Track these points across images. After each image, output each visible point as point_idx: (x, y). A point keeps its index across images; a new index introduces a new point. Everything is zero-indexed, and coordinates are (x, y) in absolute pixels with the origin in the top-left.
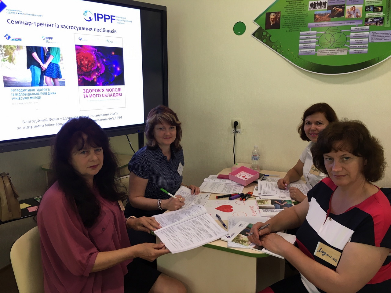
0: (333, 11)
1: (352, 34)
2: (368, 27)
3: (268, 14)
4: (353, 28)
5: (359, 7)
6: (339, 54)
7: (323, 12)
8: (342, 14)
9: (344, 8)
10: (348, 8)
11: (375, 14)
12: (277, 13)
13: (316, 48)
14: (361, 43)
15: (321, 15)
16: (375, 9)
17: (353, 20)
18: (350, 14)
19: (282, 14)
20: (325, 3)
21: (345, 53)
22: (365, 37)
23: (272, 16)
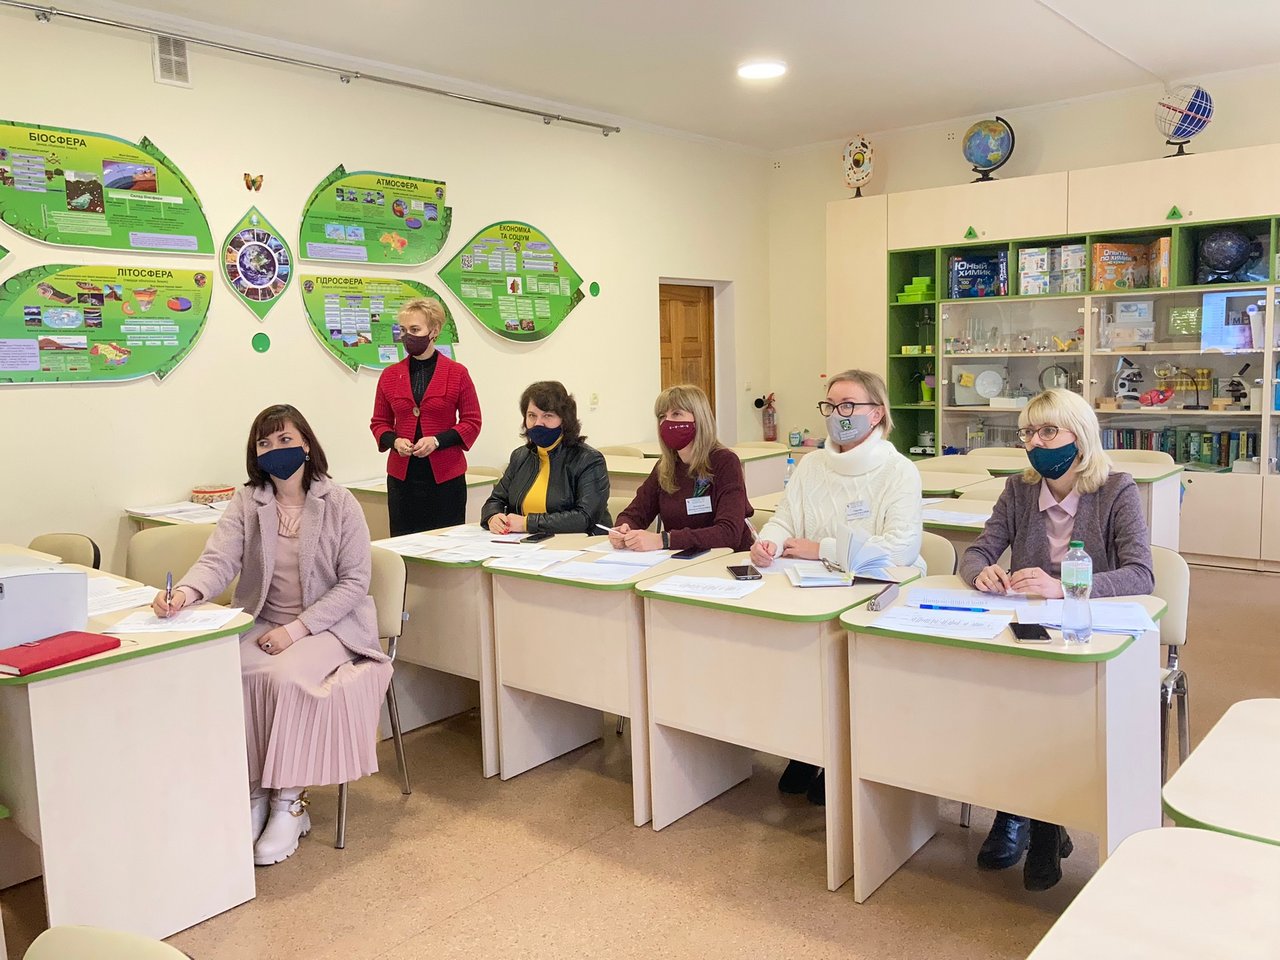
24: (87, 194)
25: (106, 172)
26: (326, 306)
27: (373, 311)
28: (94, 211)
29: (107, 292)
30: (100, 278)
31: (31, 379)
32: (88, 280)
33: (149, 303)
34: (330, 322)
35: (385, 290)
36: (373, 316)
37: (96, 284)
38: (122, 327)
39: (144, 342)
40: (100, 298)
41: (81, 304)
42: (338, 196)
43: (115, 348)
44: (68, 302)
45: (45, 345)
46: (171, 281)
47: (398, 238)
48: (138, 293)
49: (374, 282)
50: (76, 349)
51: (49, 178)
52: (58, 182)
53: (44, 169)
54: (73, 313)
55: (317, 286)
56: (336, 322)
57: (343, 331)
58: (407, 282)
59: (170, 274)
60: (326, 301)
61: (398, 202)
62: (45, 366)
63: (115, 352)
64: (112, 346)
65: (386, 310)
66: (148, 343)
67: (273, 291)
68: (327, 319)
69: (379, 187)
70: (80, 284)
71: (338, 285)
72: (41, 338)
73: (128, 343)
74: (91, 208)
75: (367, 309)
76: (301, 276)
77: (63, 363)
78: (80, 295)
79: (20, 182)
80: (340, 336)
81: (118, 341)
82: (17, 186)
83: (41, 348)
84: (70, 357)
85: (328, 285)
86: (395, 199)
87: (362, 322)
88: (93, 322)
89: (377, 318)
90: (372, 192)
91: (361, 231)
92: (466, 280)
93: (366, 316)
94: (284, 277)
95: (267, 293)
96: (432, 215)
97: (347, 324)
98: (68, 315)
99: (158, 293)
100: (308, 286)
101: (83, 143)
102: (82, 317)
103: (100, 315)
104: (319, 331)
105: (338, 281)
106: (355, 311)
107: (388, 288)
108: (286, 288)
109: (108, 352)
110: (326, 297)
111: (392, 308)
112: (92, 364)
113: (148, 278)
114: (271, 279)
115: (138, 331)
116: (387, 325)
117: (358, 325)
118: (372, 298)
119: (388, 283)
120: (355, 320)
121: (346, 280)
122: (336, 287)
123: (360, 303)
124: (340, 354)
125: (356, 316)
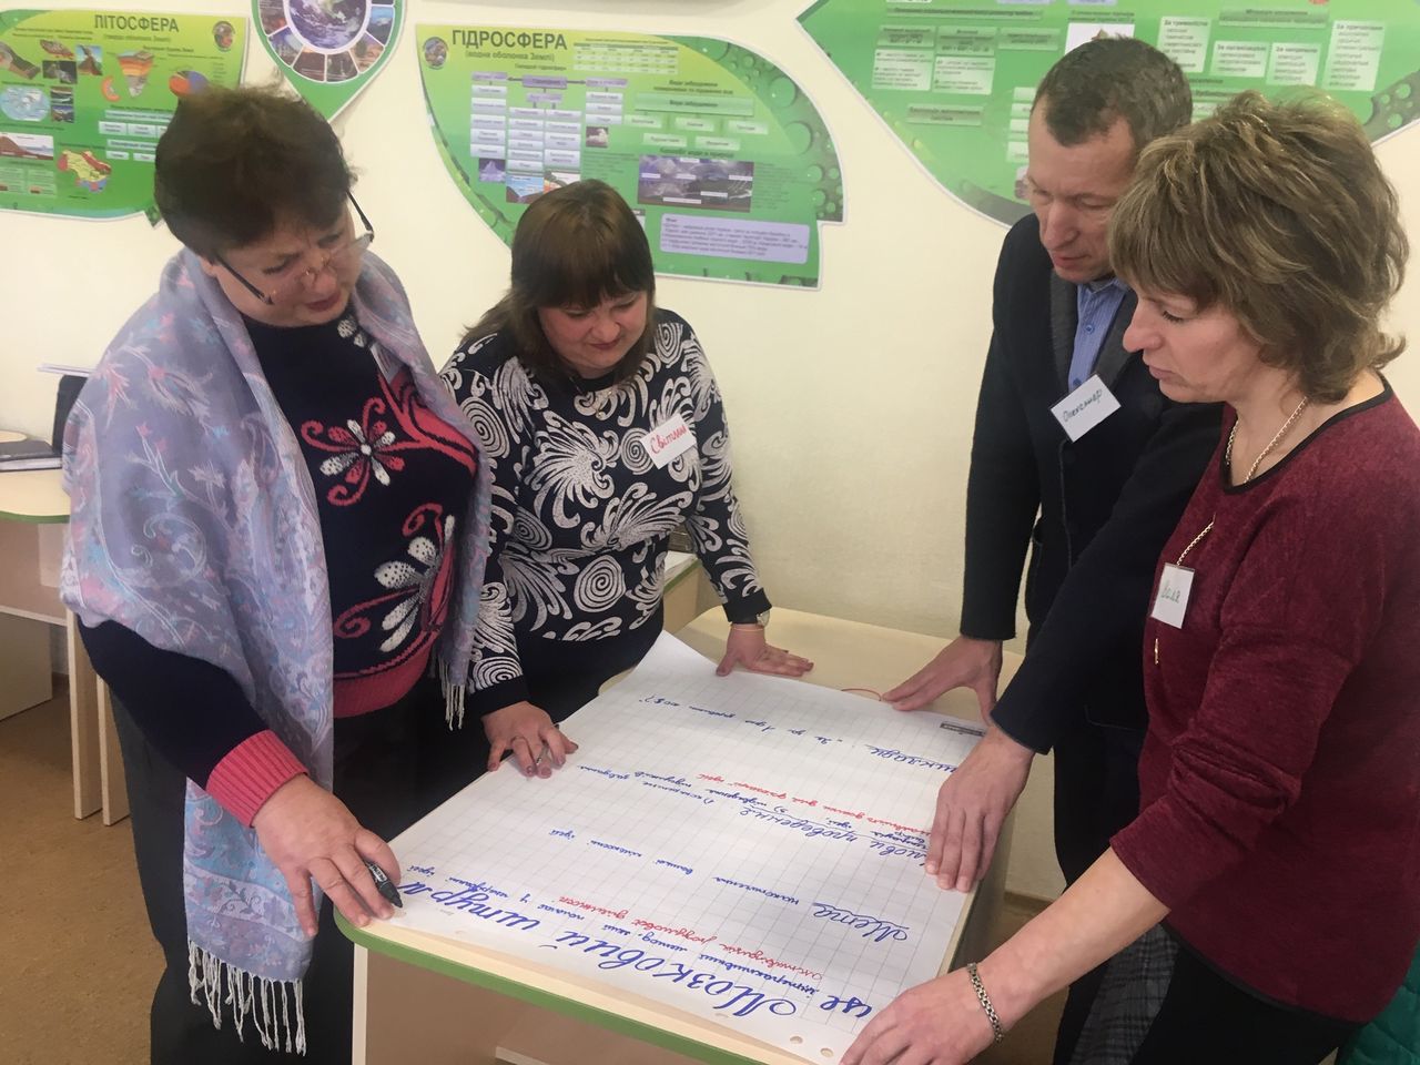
26: (475, 100)
27: (592, 119)
29: (80, 58)
30: (71, 33)
32: (55, 38)
33: (142, 80)
34: (484, 140)
35: (627, 63)
36: (592, 131)
37: (70, 45)
38: (101, 123)
39: (131, 152)
40: (70, 68)
41: (50, 82)
43: (89, 160)
44: (31, 76)
45: (3, 148)
46: (176, 39)
48: (125, 61)
49: (599, 42)
50: (40, 157)
54: (37, 96)
55: (455, 53)
56: (495, 141)
57: (510, 163)
58: (695, 43)
59: (173, 25)
60: (476, 87)
62: (1, 182)
63: (90, 168)
64: (85, 156)
65: (629, 117)
66: (137, 156)
67: (356, 61)
68: (475, 132)
70: (46, 45)
71: (503, 49)
73: (109, 154)
75: (577, 113)
76: (418, 27)
77: (22, 179)
78: (47, 64)
80: (500, 175)
81: (94, 147)
84: (32, 171)
85: (482, 49)
87: (562, 144)
88: (62, 115)
89: (602, 137)
92: (895, 37)
93: (573, 130)
94: (382, 32)
95: (342, 66)
97: (520, 146)
98: (31, 98)
99: (155, 62)
100: (434, 52)
102: (47, 101)
103: (71, 102)
104: (454, 160)
105: (501, 38)
106: (544, 117)
107: (637, 59)
108: (386, 54)
109: (78, 164)
110: (477, 78)
111: (646, 112)
112: (59, 187)
113: (139, 32)
114: (353, 34)
115: (123, 133)
116: (626, 157)
117: (547, 152)
118: (592, 84)
119: (636, 46)
120: (543, 140)
121: (524, 39)
122: (498, 55)
123: (558, 98)
124: (493, 217)
125: (544, 129)
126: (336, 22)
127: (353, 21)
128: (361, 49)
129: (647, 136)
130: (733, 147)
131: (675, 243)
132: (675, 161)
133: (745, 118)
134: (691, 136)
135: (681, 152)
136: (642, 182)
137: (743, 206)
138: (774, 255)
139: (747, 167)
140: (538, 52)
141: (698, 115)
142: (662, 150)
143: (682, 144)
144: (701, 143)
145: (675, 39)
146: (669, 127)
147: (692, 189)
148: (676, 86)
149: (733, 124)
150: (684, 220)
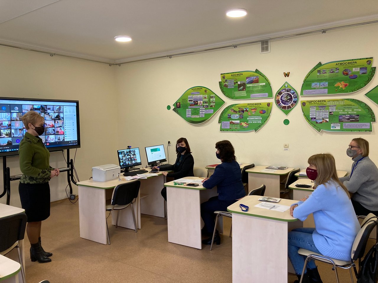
0: (195, 103)
1: (200, 111)
2: (204, 108)
3: (177, 103)
4: (200, 109)
5: (202, 102)
6: (197, 117)
7: (192, 103)
8: (197, 104)
9: (198, 102)
10: (199, 102)
11: (206, 104)
12: (179, 103)
13: (191, 115)
14: (202, 114)
15: (191, 104)
16: (206, 103)
17: (200, 106)
18: (200, 104)
19: (181, 103)
20: (192, 100)
21: (199, 117)
22: (203, 112)
23: (178, 104)
24: (242, 87)
25: (247, 80)
26: (310, 110)
27: (330, 111)
28: (244, 90)
29: (245, 110)
30: (244, 106)
31: (227, 130)
32: (241, 107)
33: (255, 112)
34: (311, 115)
35: (336, 103)
36: (330, 112)
37: (243, 108)
38: (248, 118)
39: (252, 122)
40: (243, 111)
41: (239, 113)
42: (318, 73)
43: (245, 123)
44: (237, 113)
45: (231, 123)
46: (261, 106)
47: (344, 83)
48: (252, 109)
49: (331, 101)
50: (237, 124)
51: (235, 84)
52: (237, 85)
53: (234, 82)
54: (237, 115)
55: (307, 104)
56: (314, 115)
57: (317, 118)
58: (348, 99)
59: (260, 104)
61: (346, 70)
62: (230, 127)
63: (245, 124)
65: (337, 110)
69: (337, 66)
72: (230, 121)
73: (249, 122)
74: (243, 90)
75: (328, 110)
76: (301, 101)
77: (234, 127)
78: (239, 111)
79: (229, 86)
80: (315, 120)
81: (246, 122)
82: (229, 87)
83: (230, 123)
84: (236, 126)
85: (312, 103)
86: (344, 69)
87: (325, 115)
88: (241, 117)
89: (332, 113)
90: (333, 69)
91: (327, 83)
93: (327, 113)
95: (289, 107)
96: (364, 72)
97: (318, 116)
99: (257, 109)
100: (304, 104)
101: (242, 74)
102: (239, 116)
103: (243, 116)
104: (307, 118)
105: (315, 101)
106: (322, 111)
107: (338, 102)
108: (296, 105)
109: (244, 124)
110: (311, 107)
111: (339, 109)
112: (240, 127)
113: (255, 105)
114: (291, 103)
115: (251, 119)
116: (336, 116)
117: (323, 116)
118: (330, 106)
119: (337, 100)
120: (322, 114)
121: (319, 101)
122: (315, 104)
123: (325, 108)
124: (314, 126)
125: (322, 113)
126: (288, 101)
127: (291, 101)
128: (292, 105)
129: (340, 113)
130: (355, 113)
131: (346, 127)
132: (345, 116)
133: (357, 109)
134: (348, 112)
135: (346, 114)
136: (339, 119)
137: (358, 121)
138: (363, 127)
139: (358, 115)
140: (321, 103)
141: (349, 109)
142: (343, 114)
143: (346, 113)
144: (349, 113)
145: (344, 99)
146: (344, 111)
147: (348, 119)
148: (344, 105)
149: (355, 110)
150: (347, 124)
